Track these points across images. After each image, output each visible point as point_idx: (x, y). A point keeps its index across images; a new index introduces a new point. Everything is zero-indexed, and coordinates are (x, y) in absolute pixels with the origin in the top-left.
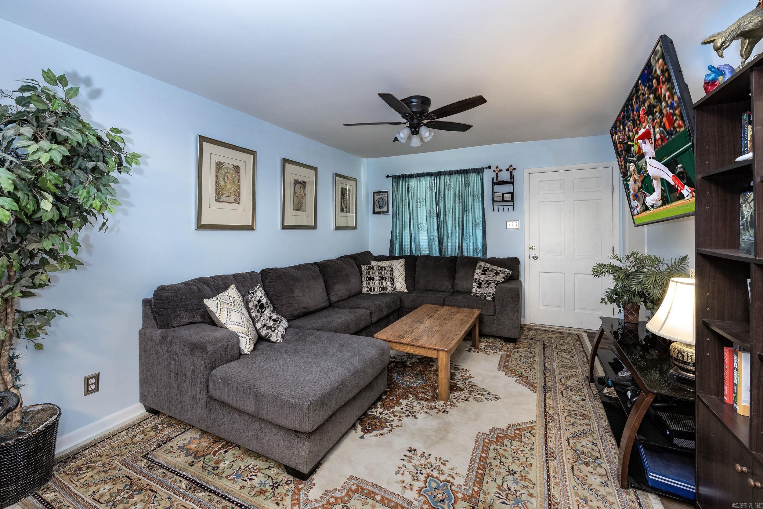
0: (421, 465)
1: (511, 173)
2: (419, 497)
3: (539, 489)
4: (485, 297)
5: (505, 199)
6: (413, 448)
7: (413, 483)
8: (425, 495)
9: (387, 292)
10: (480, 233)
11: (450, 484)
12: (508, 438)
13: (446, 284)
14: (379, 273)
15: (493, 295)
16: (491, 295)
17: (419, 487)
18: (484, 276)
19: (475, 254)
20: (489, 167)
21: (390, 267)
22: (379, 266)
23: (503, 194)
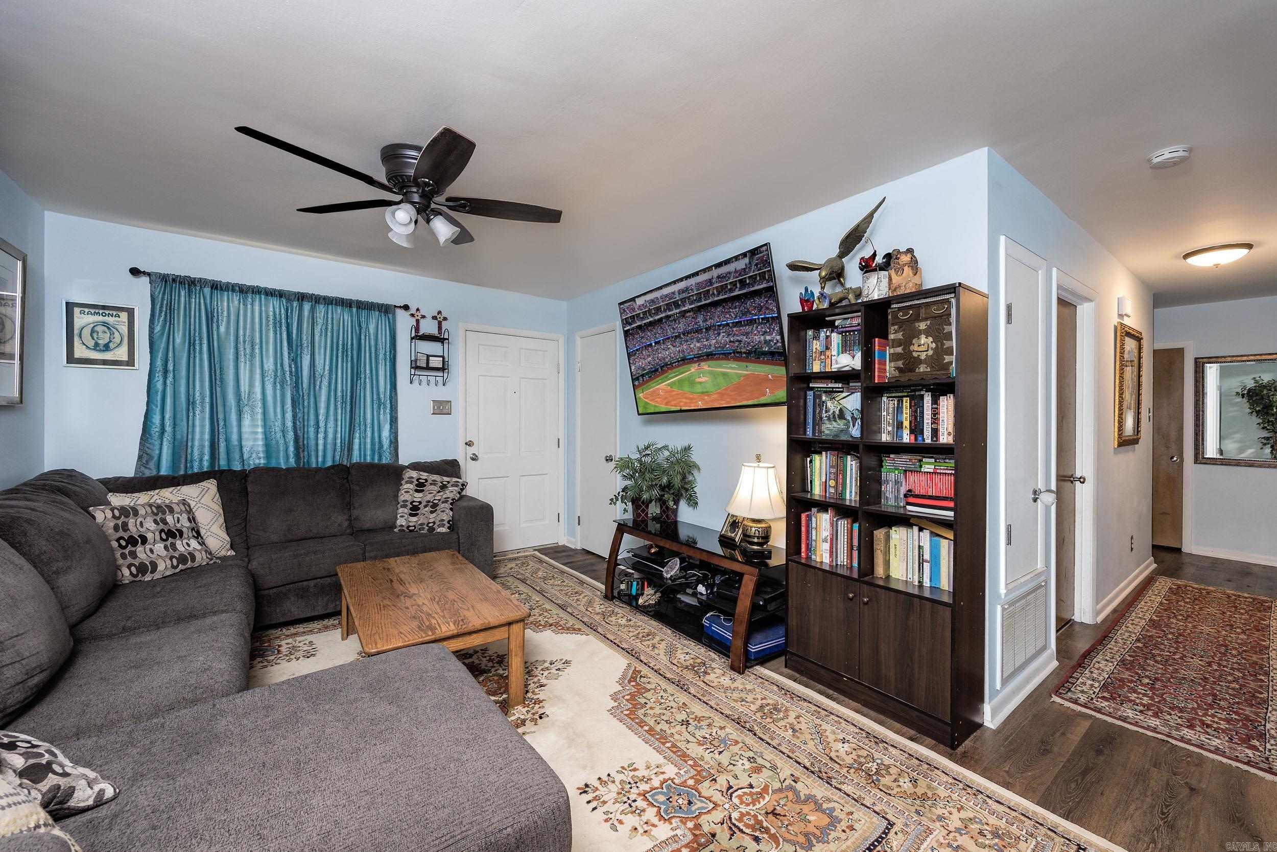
0: (619, 793)
1: (440, 323)
2: (671, 823)
3: (716, 718)
4: (431, 529)
5: (431, 365)
6: (582, 785)
7: (644, 818)
8: (671, 815)
9: (196, 564)
10: (385, 419)
11: (670, 782)
12: (637, 696)
13: (339, 519)
14: (155, 522)
15: (448, 522)
16: (445, 523)
17: (656, 816)
18: (420, 495)
19: (376, 458)
20: (406, 307)
21: (184, 504)
22: (150, 506)
23: (428, 356)
